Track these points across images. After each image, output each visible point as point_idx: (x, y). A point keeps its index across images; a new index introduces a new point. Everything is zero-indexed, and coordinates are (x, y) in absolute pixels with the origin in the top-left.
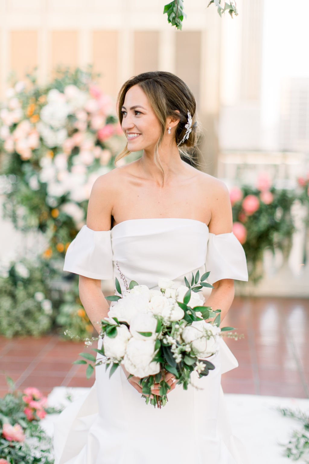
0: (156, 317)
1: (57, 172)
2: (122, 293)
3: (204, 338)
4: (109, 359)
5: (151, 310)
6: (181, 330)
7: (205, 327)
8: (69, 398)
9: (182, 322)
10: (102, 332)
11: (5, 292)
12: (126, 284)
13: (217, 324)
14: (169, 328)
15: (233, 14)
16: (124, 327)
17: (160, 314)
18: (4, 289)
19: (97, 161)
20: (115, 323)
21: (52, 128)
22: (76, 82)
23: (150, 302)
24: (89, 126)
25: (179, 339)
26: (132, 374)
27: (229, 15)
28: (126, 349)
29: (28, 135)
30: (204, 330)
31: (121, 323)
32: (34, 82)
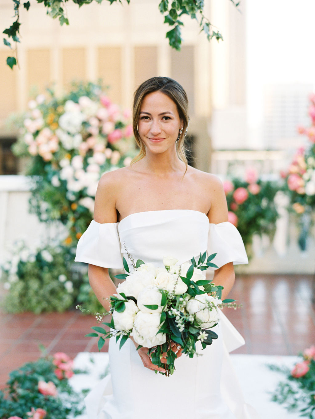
0: (161, 292)
1: (75, 171)
2: (130, 272)
3: (206, 309)
4: (119, 332)
5: (156, 285)
6: (185, 303)
7: (207, 299)
8: (92, 361)
9: (186, 296)
10: (111, 307)
11: (34, 275)
12: (133, 263)
13: (218, 296)
14: (174, 301)
15: (220, 40)
16: (131, 302)
17: (165, 289)
18: (32, 272)
19: (109, 161)
20: (123, 299)
21: (69, 133)
22: (88, 94)
23: (155, 278)
24: (101, 131)
25: (183, 311)
26: (141, 345)
27: (216, 40)
28: (134, 322)
29: (49, 139)
30: (206, 302)
31: (129, 298)
32: (52, 94)
